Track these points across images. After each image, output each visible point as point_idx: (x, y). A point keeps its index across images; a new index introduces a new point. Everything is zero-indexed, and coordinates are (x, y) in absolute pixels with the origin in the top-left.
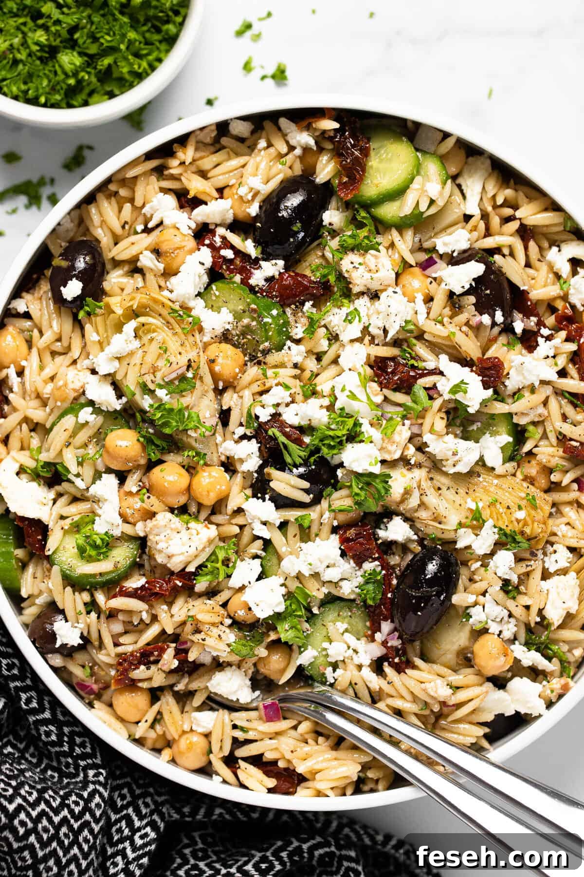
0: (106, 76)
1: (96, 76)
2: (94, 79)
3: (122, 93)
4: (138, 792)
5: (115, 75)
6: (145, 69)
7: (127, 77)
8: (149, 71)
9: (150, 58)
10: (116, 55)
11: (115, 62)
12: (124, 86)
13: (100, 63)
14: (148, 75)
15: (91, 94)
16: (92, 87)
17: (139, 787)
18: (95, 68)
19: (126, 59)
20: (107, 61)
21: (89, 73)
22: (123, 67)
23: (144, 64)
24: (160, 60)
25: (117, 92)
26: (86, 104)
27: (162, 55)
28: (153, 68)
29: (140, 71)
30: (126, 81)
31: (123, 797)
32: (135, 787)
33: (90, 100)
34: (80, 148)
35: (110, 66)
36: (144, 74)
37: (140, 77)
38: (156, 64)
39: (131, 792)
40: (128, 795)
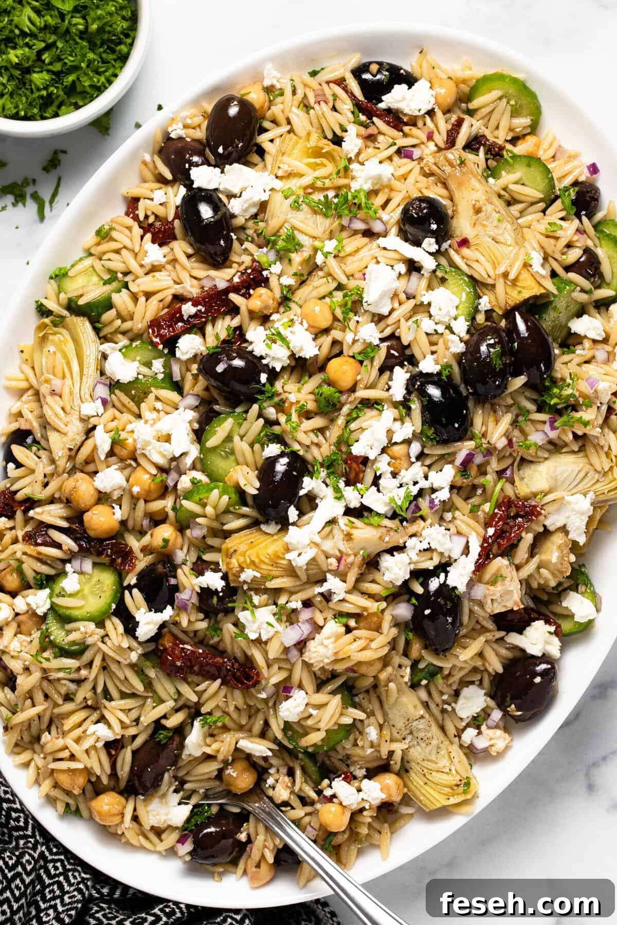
0: (71, 90)
1: (63, 89)
2: (61, 93)
3: (85, 105)
4: (68, 867)
5: (79, 89)
6: (103, 83)
7: (88, 90)
8: (107, 85)
9: (107, 74)
10: (78, 73)
11: (78, 78)
12: (85, 98)
13: (65, 80)
14: (106, 88)
15: (59, 107)
16: (60, 99)
17: (70, 864)
18: (63, 84)
19: (86, 74)
20: (71, 78)
21: (57, 88)
22: (84, 82)
23: (103, 79)
24: (116, 76)
25: (81, 103)
26: (56, 115)
27: (117, 71)
28: (110, 82)
29: (99, 85)
30: (88, 93)
31: (56, 868)
32: (66, 863)
33: (60, 112)
34: (56, 152)
35: (73, 81)
36: (103, 88)
37: (100, 90)
38: (113, 78)
39: (64, 866)
40: (60, 868)
